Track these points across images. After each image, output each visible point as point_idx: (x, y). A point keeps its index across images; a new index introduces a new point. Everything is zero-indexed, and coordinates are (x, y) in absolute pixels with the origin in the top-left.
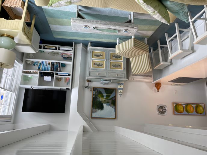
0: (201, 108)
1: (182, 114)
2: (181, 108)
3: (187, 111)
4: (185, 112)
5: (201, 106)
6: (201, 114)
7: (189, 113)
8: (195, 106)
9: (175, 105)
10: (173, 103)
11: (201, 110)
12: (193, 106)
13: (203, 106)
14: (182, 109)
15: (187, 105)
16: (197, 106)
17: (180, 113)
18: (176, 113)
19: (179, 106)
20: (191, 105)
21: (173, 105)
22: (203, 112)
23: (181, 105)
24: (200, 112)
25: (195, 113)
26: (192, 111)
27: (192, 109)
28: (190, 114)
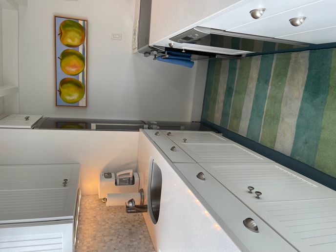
0: (75, 96)
1: (58, 37)
2: (73, 38)
3: (65, 55)
4: (62, 48)
5: (81, 97)
6: (58, 92)
7: (61, 60)
8: (80, 79)
9: (81, 23)
11: (70, 95)
12: (81, 75)
13: (82, 103)
14: (69, 41)
15: (82, 58)
16: (81, 87)
17: (58, 32)
18: (60, 21)
19: (78, 36)
20: (83, 71)
21: (81, 18)
22: (65, 101)
23: (82, 41)
24: (64, 91)
25: (62, 76)
26: (68, 69)
27: (73, 70)
28: (58, 61)
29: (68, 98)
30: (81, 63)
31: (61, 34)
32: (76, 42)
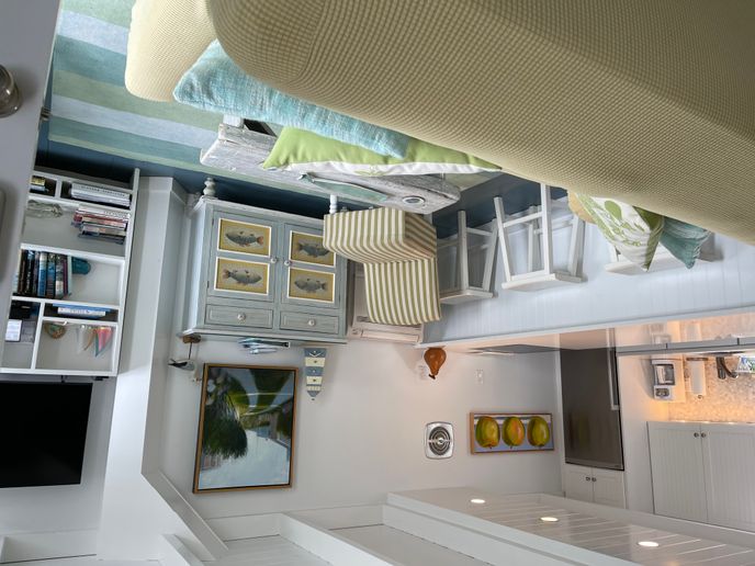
0: (543, 428)
1: (494, 449)
2: (491, 432)
3: (508, 441)
4: (502, 445)
5: (543, 421)
6: (542, 448)
7: (512, 445)
8: (526, 422)
9: (476, 422)
10: (472, 416)
11: (543, 434)
12: (524, 422)
13: (547, 419)
14: (495, 435)
15: (508, 420)
16: (535, 420)
17: (488, 449)
18: (479, 448)
19: (488, 425)
20: (520, 419)
21: (471, 422)
22: (548, 440)
23: (493, 420)
24: (540, 441)
25: (526, 445)
26: (519, 437)
27: (520, 430)
28: (514, 448)
29: (545, 436)
30: (512, 421)
31: (489, 445)
32: (494, 427)
